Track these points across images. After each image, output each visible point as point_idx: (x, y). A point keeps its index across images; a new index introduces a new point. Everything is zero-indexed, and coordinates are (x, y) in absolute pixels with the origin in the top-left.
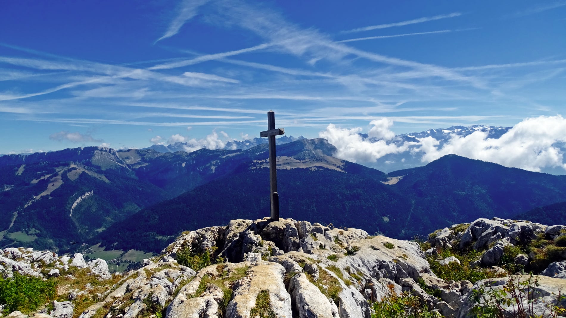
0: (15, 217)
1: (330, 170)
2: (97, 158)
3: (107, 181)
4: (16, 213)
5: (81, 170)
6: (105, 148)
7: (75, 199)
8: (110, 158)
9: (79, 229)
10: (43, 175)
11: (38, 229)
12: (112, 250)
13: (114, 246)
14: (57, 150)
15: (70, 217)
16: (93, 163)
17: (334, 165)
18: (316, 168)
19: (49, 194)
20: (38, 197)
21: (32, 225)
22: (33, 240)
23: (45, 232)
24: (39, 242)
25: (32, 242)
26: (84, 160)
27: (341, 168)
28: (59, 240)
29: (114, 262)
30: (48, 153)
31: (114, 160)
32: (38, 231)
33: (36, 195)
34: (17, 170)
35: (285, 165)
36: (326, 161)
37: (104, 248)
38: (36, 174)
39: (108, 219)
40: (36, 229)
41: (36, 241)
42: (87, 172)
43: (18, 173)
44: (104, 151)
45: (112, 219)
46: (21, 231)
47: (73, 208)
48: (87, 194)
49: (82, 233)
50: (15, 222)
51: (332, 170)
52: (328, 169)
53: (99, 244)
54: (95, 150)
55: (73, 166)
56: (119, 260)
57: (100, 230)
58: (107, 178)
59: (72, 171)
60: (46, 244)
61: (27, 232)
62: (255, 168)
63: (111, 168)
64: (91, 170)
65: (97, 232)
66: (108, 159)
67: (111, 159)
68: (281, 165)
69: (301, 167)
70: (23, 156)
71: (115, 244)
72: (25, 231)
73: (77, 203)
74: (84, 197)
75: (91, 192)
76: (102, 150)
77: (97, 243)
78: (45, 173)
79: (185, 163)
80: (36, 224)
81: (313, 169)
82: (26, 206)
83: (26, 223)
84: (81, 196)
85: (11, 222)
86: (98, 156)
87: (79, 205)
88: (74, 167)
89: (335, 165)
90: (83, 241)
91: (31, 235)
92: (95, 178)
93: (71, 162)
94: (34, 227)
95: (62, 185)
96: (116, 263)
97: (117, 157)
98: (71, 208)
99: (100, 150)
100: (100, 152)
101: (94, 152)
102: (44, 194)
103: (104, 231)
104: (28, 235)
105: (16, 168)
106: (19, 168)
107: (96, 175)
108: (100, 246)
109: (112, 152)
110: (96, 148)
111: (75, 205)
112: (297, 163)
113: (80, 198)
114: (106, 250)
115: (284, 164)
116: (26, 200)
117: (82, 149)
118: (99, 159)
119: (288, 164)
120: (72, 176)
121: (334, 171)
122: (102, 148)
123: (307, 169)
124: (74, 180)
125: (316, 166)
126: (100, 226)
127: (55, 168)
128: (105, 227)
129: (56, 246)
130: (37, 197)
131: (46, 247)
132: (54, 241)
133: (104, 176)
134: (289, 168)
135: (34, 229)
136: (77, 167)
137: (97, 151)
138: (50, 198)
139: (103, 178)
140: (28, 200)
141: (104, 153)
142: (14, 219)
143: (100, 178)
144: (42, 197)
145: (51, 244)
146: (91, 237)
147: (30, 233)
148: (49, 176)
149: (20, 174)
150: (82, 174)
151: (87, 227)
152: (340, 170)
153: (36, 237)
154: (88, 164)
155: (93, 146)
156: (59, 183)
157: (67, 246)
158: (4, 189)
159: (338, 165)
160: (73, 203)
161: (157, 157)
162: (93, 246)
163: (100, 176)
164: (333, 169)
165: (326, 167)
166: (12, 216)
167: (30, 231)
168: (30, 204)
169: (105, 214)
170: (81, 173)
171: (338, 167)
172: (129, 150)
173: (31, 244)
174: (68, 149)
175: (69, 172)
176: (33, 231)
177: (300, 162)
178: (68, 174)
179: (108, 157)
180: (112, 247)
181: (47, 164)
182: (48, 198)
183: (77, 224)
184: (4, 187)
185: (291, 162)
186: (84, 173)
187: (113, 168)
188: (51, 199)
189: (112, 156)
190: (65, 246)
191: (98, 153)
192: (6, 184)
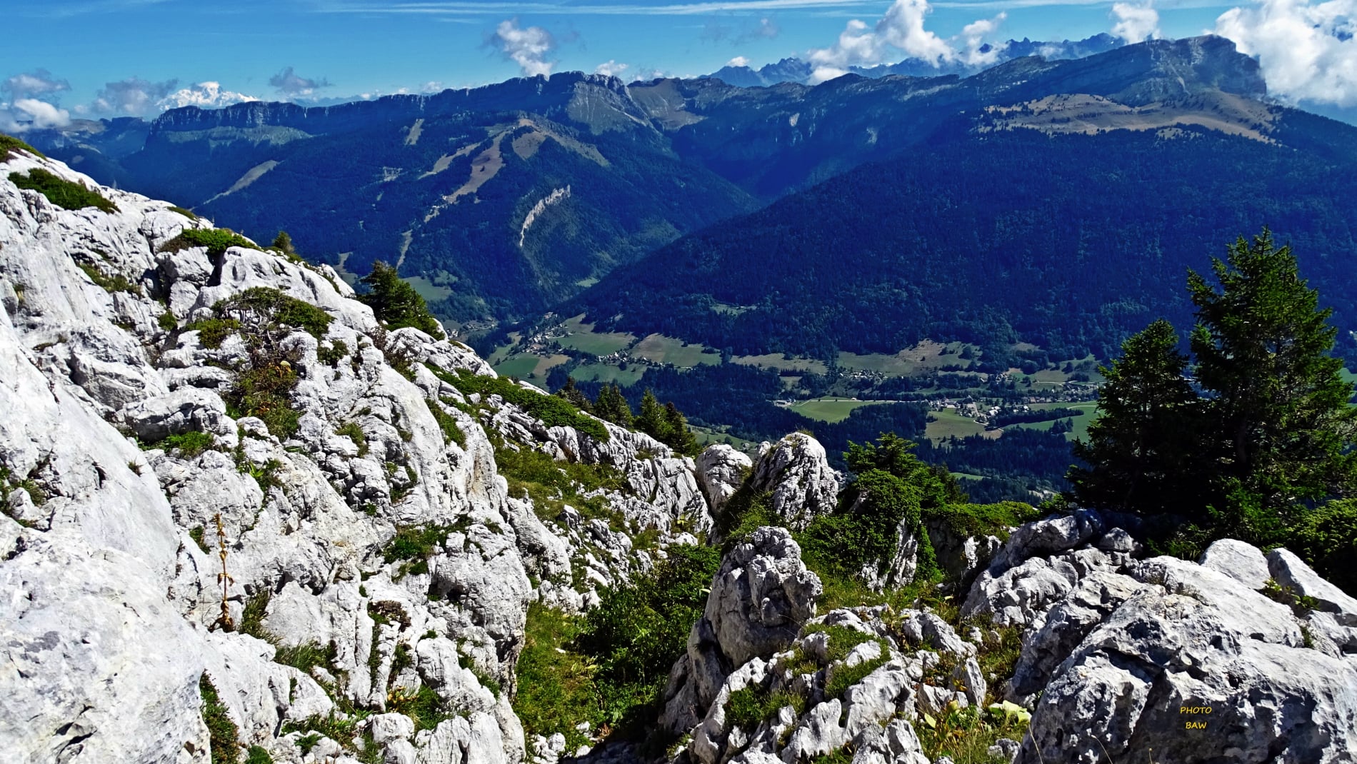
0: (407, 242)
1: (1226, 137)
2: (580, 103)
3: (604, 163)
4: (408, 233)
5: (541, 134)
6: (600, 76)
7: (531, 205)
8: (610, 101)
9: (538, 278)
10: (460, 145)
11: (454, 274)
12: (610, 331)
13: (614, 321)
14: (492, 83)
15: (518, 249)
16: (572, 116)
17: (1241, 120)
18: (1180, 131)
19: (475, 191)
20: (451, 199)
21: (440, 264)
22: (445, 298)
23: (469, 282)
24: (456, 304)
25: (443, 302)
26: (552, 109)
27: (1264, 132)
28: (498, 301)
29: (614, 360)
30: (472, 91)
31: (620, 108)
32: (454, 279)
33: (449, 193)
34: (408, 133)
35: (1080, 122)
36: (1216, 107)
37: (592, 326)
38: (447, 142)
39: (605, 256)
40: (449, 272)
41: (451, 300)
42: (556, 138)
43: (410, 141)
44: (597, 83)
45: (614, 257)
46: (419, 275)
47: (525, 226)
48: (556, 194)
49: (546, 287)
50: (407, 254)
51: (1233, 135)
52: (1219, 134)
53: (583, 316)
54: (576, 81)
55: (524, 122)
56: (624, 356)
57: (587, 283)
58: (604, 156)
59: (524, 135)
60: (471, 308)
61: (432, 279)
62: (989, 128)
63: (615, 128)
64: (567, 133)
65: (580, 287)
66: (607, 106)
67: (614, 106)
68: (1068, 120)
69: (1132, 128)
70: (420, 99)
71: (618, 318)
72: (429, 276)
73: (535, 215)
74: (550, 200)
75: (565, 189)
76: (591, 80)
77: (577, 314)
78: (464, 140)
79: (798, 115)
80: (450, 262)
81: (1168, 134)
82: (428, 218)
83: (429, 258)
84: (543, 197)
85: (400, 254)
86: (584, 96)
87: (540, 221)
88: (528, 124)
89: (1247, 121)
90: (548, 306)
91: (440, 285)
92: (574, 153)
93: (521, 112)
94: (445, 267)
95: (501, 171)
96: (618, 363)
97: (628, 100)
98: (521, 227)
99: (588, 83)
100: (587, 87)
101: (574, 87)
102: (463, 191)
103: (594, 286)
104: (435, 285)
105: (406, 127)
106: (410, 126)
107: (576, 146)
108: (584, 322)
109: (616, 87)
110: (578, 76)
111: (530, 219)
112: (1118, 113)
113: (541, 202)
114: (596, 330)
115: (1079, 117)
116: (428, 205)
117: (547, 78)
118: (585, 104)
119: (1091, 117)
120: (524, 150)
121: (1240, 139)
122: (592, 77)
123: (1151, 132)
124: (529, 159)
125: (1179, 125)
126: (585, 275)
127: (487, 128)
128: (598, 277)
129: (492, 315)
130: (451, 197)
131: (470, 314)
132: (486, 302)
133: (596, 150)
134: (1091, 129)
135: (445, 273)
136: (535, 126)
137: (581, 84)
138: (477, 201)
139: (595, 155)
140: (430, 205)
141: (596, 89)
142: (405, 249)
143: (587, 153)
144: (459, 197)
145: (481, 308)
146: (566, 298)
147: (437, 280)
148: (473, 147)
149: (413, 143)
150: (545, 142)
151: (557, 274)
152: (1260, 138)
153: (450, 292)
154: (561, 119)
155: (571, 71)
156: (494, 166)
157: (514, 315)
158: (382, 178)
159: (1254, 119)
160: (526, 215)
161: (727, 100)
162: (569, 320)
163: (587, 149)
164: (1237, 134)
165: (1213, 129)
166: (400, 240)
167: (438, 276)
168: (435, 215)
169: (597, 245)
170: (543, 139)
171: (1255, 127)
172: (657, 82)
173: (442, 307)
174: (515, 80)
175: (516, 138)
176: (443, 276)
177: (1130, 113)
178: (514, 144)
179: (606, 100)
180: (610, 324)
181: (468, 118)
182: (472, 201)
183: (535, 266)
184: (382, 172)
185: (1101, 110)
186: (549, 141)
187: (619, 129)
188: (478, 204)
189: (615, 96)
190: (510, 316)
191: (583, 88)
192: (387, 165)
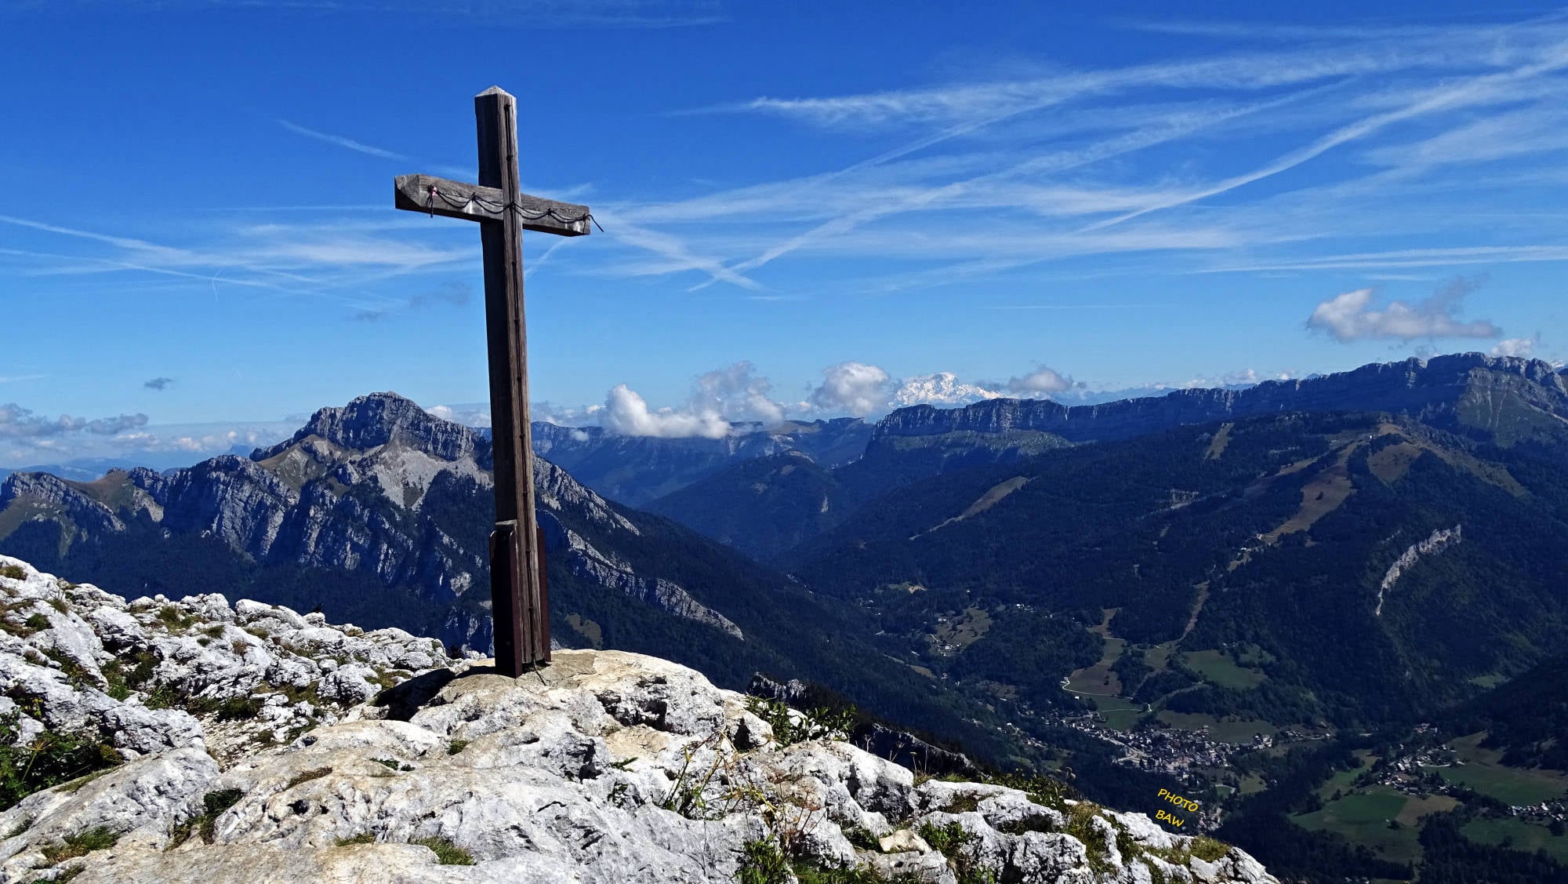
0: (1201, 599)
2: (1478, 396)
3: (1519, 491)
4: (1204, 586)
5: (1415, 445)
6: (1512, 359)
7: (1395, 552)
8: (1528, 397)
9: (1405, 667)
10: (1285, 460)
11: (1270, 650)
12: (1534, 765)
13: (1539, 751)
14: (1336, 372)
15: (1374, 619)
16: (1463, 420)
19: (1307, 528)
20: (1271, 539)
21: (1249, 634)
22: (1253, 686)
23: (1292, 664)
24: (1271, 696)
25: (1251, 692)
26: (1430, 407)
28: (1338, 699)
29: (1541, 815)
30: (1304, 383)
31: (1545, 407)
32: (1269, 658)
33: (1266, 530)
34: (1209, 442)
37: (1500, 753)
38: (1265, 457)
39: (1521, 640)
40: (1263, 648)
41: (1263, 689)
42: (1438, 451)
43: (1212, 453)
44: (1506, 371)
45: (1535, 643)
46: (1217, 648)
47: (1385, 585)
48: (1437, 537)
49: (1418, 683)
50: (1200, 616)
53: (1482, 736)
54: (1472, 367)
55: (1387, 429)
56: (1559, 811)
57: (1488, 681)
58: (1518, 480)
59: (1386, 448)
60: (1295, 705)
61: (1236, 657)
63: (1536, 437)
64: (1456, 445)
65: (1476, 687)
66: (1522, 403)
67: (1536, 404)
70: (1227, 394)
71: (1547, 744)
72: (1231, 650)
73: (1401, 568)
74: (1426, 547)
75: (1453, 530)
76: (1497, 366)
77: (1473, 730)
78: (1293, 453)
80: (1264, 632)
82: (1233, 565)
83: (1232, 624)
84: (1416, 541)
85: (1189, 616)
86: (1483, 389)
87: (1409, 577)
88: (1393, 432)
90: (1421, 712)
91: (1248, 665)
92: (1468, 476)
93: (1383, 413)
94: (1257, 639)
95: (1348, 500)
96: (1546, 822)
97: (1561, 395)
98: (1378, 585)
99: (1491, 369)
100: (1490, 376)
101: (1468, 376)
102: (1289, 527)
103: (1500, 688)
104: (1240, 665)
105: (1206, 435)
106: (1213, 434)
107: (1472, 464)
108: (1484, 744)
109: (1539, 375)
110: (1474, 360)
111: (1394, 574)
113: (1412, 549)
114: (1508, 761)
116: (1235, 544)
117: (1424, 363)
118: (1486, 401)
120: (1386, 469)
122: (1499, 360)
124: (1393, 484)
126: (1485, 666)
127: (1327, 437)
128: (1507, 673)
129: (1327, 718)
130: (1268, 536)
131: (1293, 714)
132: (1319, 697)
133: (1505, 471)
135: (1257, 647)
136: (1403, 434)
137: (1480, 372)
138: (1309, 543)
139: (1502, 476)
140: (1238, 546)
141: (1505, 378)
142: (1198, 608)
143: (1490, 476)
144: (1282, 537)
145: (1311, 707)
146: (1452, 703)
147: (1244, 658)
148: (1305, 464)
149: (1216, 456)
150: (1420, 459)
151: (1436, 663)
153: (1262, 677)
154: (1445, 423)
155: (1463, 353)
156: (1338, 490)
157: (1363, 723)
158: (1169, 505)
160: (1388, 568)
162: (1459, 739)
163: (1489, 470)
166: (1191, 595)
167: (1246, 652)
168: (1244, 561)
169: (1506, 620)
170: (1418, 454)
173: (1249, 698)
174: (1373, 367)
175: (1374, 452)
176: (1253, 653)
178: (1371, 460)
179: (1521, 396)
180: (1530, 754)
181: (1300, 422)
182: (1301, 543)
183: (1399, 648)
184: (1169, 496)
186: (1427, 455)
187: (1544, 438)
188: (1312, 548)
189: (1537, 389)
190: (1356, 722)
191: (1484, 379)
192: (1176, 487)
